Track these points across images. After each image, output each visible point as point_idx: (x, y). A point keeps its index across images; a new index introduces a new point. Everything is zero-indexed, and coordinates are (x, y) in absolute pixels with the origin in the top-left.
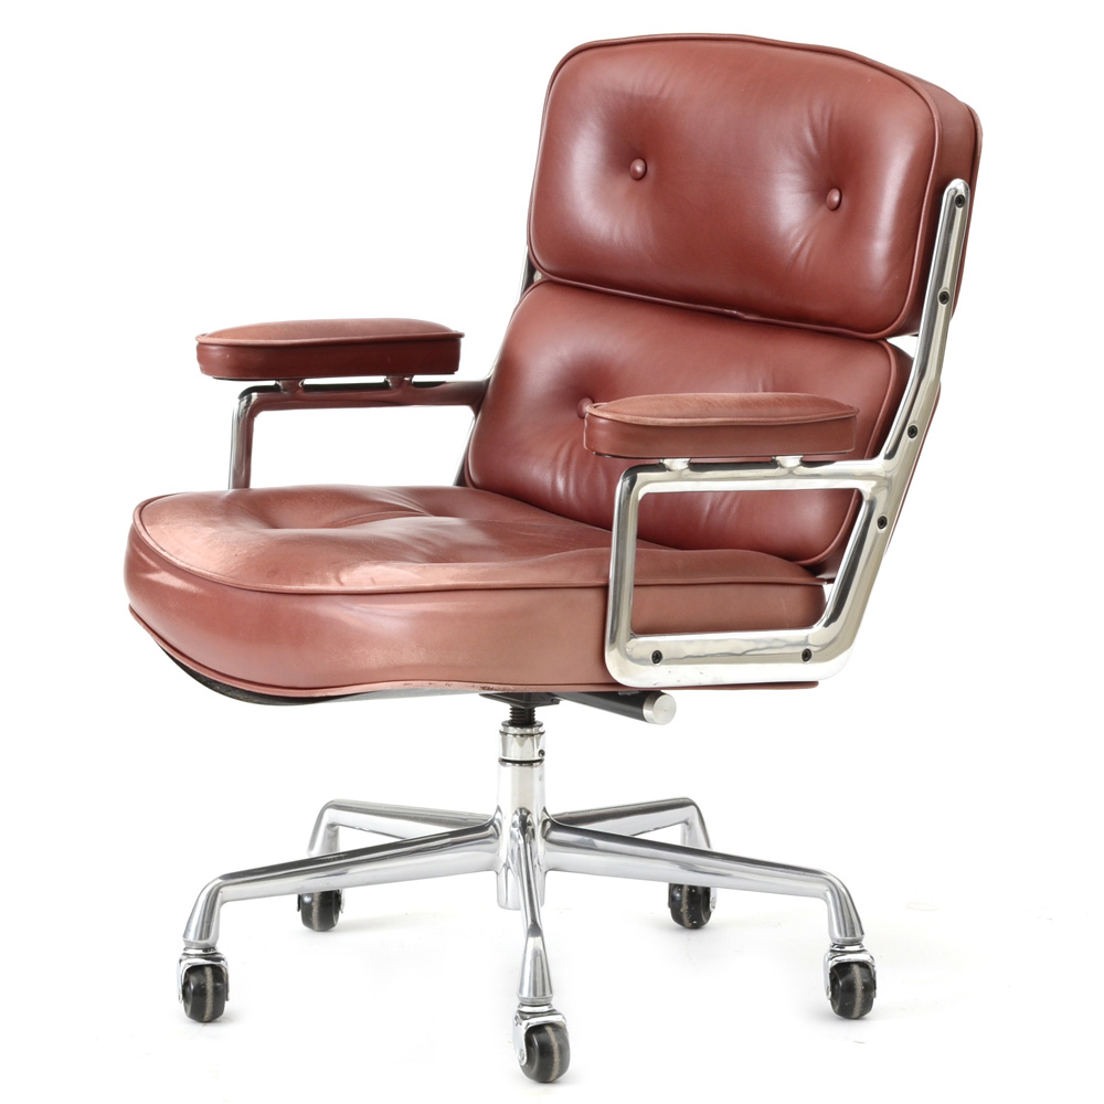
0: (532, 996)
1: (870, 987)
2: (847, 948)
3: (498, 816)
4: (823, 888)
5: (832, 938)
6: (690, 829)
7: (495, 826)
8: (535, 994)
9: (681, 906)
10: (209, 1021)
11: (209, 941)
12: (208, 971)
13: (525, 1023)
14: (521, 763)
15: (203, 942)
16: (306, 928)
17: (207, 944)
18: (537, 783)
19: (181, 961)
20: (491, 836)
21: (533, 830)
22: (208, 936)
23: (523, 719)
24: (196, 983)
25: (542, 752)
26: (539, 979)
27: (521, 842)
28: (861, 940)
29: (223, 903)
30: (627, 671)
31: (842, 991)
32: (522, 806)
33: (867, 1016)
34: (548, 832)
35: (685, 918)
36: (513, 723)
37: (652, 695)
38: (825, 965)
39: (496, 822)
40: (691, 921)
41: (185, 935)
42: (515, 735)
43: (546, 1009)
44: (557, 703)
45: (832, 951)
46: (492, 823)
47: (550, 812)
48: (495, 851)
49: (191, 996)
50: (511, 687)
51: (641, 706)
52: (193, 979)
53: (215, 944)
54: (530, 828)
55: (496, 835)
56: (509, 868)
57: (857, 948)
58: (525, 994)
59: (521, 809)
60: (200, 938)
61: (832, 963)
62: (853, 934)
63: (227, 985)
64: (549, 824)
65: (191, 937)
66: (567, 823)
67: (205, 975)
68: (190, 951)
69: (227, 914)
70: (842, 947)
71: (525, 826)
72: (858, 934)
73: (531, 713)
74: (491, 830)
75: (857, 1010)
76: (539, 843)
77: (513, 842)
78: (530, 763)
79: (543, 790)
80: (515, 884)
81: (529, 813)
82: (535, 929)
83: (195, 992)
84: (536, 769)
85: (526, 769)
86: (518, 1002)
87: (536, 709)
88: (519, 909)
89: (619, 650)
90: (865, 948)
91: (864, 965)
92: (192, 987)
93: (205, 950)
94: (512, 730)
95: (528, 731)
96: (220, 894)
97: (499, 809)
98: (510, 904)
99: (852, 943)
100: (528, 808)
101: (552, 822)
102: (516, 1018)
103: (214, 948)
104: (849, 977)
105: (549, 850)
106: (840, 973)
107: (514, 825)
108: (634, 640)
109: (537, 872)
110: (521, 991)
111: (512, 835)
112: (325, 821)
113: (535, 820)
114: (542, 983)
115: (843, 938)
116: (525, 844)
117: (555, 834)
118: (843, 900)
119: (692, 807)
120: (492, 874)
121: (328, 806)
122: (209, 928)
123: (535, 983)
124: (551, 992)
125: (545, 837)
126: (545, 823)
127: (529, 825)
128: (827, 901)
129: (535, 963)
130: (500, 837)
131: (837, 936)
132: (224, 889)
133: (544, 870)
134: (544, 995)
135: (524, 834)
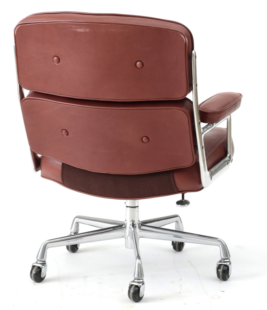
0: (138, 277)
2: (225, 260)
3: (126, 222)
4: (219, 243)
5: (221, 257)
6: (178, 223)
7: (125, 225)
11: (43, 260)
14: (132, 207)
18: (136, 213)
20: (124, 227)
21: (136, 226)
22: (43, 258)
26: (140, 272)
27: (133, 229)
28: (229, 258)
29: (48, 248)
34: (140, 227)
39: (125, 224)
41: (37, 258)
43: (142, 281)
46: (124, 224)
47: (140, 221)
48: (125, 232)
53: (45, 260)
54: (135, 225)
55: (125, 228)
58: (136, 276)
59: (132, 220)
60: (41, 258)
62: (227, 256)
64: (140, 225)
65: (39, 258)
66: (144, 223)
69: (49, 251)
71: (133, 225)
72: (229, 257)
74: (124, 226)
77: (130, 229)
78: (135, 207)
79: (138, 215)
80: (130, 241)
81: (134, 221)
82: (139, 257)
84: (136, 209)
85: (134, 209)
86: (133, 278)
96: (47, 246)
97: (126, 220)
98: (129, 247)
99: (227, 259)
100: (134, 220)
101: (141, 224)
105: (140, 232)
107: (130, 225)
110: (135, 275)
111: (130, 227)
112: (75, 221)
113: (136, 223)
114: (141, 274)
115: (224, 257)
116: (134, 231)
117: (143, 227)
118: (224, 247)
119: (178, 217)
120: (124, 239)
121: (76, 217)
122: (44, 255)
123: (139, 273)
124: (143, 276)
125: (139, 228)
126: (139, 224)
127: (135, 224)
128: (220, 247)
129: (139, 267)
130: (126, 228)
131: (223, 257)
132: (48, 244)
133: (139, 237)
134: (141, 277)
135: (133, 227)
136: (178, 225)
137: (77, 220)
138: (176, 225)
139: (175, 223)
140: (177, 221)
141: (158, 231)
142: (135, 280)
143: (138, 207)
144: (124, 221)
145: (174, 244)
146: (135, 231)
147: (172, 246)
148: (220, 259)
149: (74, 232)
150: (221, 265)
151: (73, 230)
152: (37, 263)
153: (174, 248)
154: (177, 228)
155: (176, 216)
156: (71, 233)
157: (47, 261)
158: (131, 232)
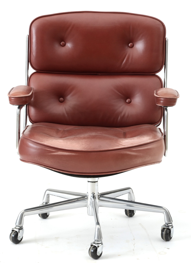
2: (169, 225)
3: (87, 194)
4: (163, 211)
5: (165, 222)
8: (98, 238)
11: (20, 226)
14: (92, 182)
18: (96, 187)
20: (86, 199)
21: (96, 197)
22: (21, 224)
27: (93, 200)
28: (172, 223)
29: (24, 216)
34: (99, 198)
35: (128, 215)
39: (87, 196)
40: (130, 215)
41: (16, 224)
43: (101, 242)
46: (86, 196)
47: (99, 193)
48: (87, 202)
53: (23, 226)
55: (87, 199)
58: (96, 239)
59: (93, 193)
60: (19, 224)
64: (99, 196)
65: (17, 224)
66: (102, 195)
69: (25, 218)
70: (168, 224)
71: (94, 197)
72: (171, 222)
74: (86, 197)
76: (97, 200)
77: (91, 200)
78: (95, 182)
79: (98, 188)
80: (91, 209)
81: (94, 193)
82: (98, 223)
84: (96, 183)
96: (24, 214)
97: (88, 193)
98: (90, 214)
99: (170, 224)
105: (99, 202)
107: (91, 196)
109: (97, 207)
111: (91, 198)
112: (46, 193)
113: (96, 195)
114: (100, 236)
115: (168, 222)
117: (101, 198)
118: (168, 213)
119: (130, 189)
120: (86, 207)
121: (47, 190)
122: (21, 222)
123: (98, 236)
124: (102, 238)
125: (99, 199)
126: (98, 196)
127: (95, 196)
128: (164, 214)
130: (88, 199)
131: (166, 222)
132: (25, 213)
134: (100, 239)
135: (94, 198)
136: (130, 196)
137: (48, 192)
140: (129, 193)
142: (95, 241)
143: (97, 181)
145: (126, 211)
146: (95, 202)
148: (164, 223)
149: (46, 202)
150: (165, 228)
151: (45, 201)
152: (16, 228)
153: (126, 214)
154: (129, 198)
156: (43, 203)
157: (24, 227)
158: (92, 203)
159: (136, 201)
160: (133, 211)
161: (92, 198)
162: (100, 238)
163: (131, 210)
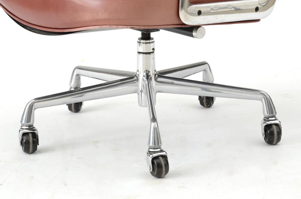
0: (153, 145)
1: (279, 133)
2: (270, 119)
3: (138, 73)
4: (261, 96)
5: (264, 115)
6: (206, 73)
7: (137, 77)
8: (155, 144)
9: (203, 100)
10: (32, 153)
11: (30, 123)
12: (30, 135)
13: (151, 156)
14: (146, 53)
15: (28, 124)
16: (70, 112)
17: (30, 125)
18: (152, 61)
19: (20, 131)
20: (135, 80)
21: (151, 78)
23: (146, 37)
24: (26, 139)
25: (153, 49)
27: (147, 82)
28: (275, 115)
29: (35, 109)
30: (187, 19)
31: (269, 134)
32: (147, 69)
33: (279, 143)
34: (157, 78)
35: (205, 104)
36: (142, 38)
37: (197, 27)
38: (262, 125)
39: (137, 75)
40: (207, 105)
41: (21, 121)
42: (143, 43)
43: (159, 150)
44: (159, 31)
45: (264, 120)
46: (135, 76)
47: (157, 71)
48: (137, 86)
49: (24, 144)
50: (143, 27)
51: (192, 32)
52: (25, 138)
53: (33, 124)
55: (137, 80)
56: (143, 92)
57: (274, 118)
58: (151, 144)
59: (146, 71)
60: (27, 122)
61: (264, 125)
62: (272, 113)
63: (38, 139)
64: (157, 75)
65: (23, 122)
66: (161, 74)
67: (29, 136)
68: (23, 127)
69: (38, 113)
70: (268, 118)
71: (148, 77)
72: (274, 114)
73: (149, 35)
74: (135, 78)
75: (275, 142)
76: (153, 82)
77: (144, 82)
78: (149, 53)
79: (154, 63)
80: (144, 97)
81: (149, 72)
82: (154, 119)
83: (25, 143)
84: (151, 55)
85: (148, 55)
86: (148, 147)
87: (151, 33)
88: (147, 107)
89: (185, 11)
90: (277, 118)
91: (277, 125)
92: (24, 141)
93: (29, 127)
94: (142, 41)
95: (148, 41)
96: (34, 106)
97: (138, 71)
98: (143, 105)
99: (272, 117)
100: (149, 70)
101: (158, 75)
102: (148, 153)
103: (33, 126)
104: (271, 129)
105: (157, 85)
106: (268, 128)
107: (144, 76)
108: (190, 7)
109: (153, 93)
110: (149, 143)
111: (143, 79)
112: (75, 73)
113: (152, 74)
115: (269, 115)
116: (148, 84)
117: (160, 79)
118: (268, 100)
119: (207, 65)
120: (136, 94)
121: (76, 68)
122: (30, 119)
123: (155, 140)
124: (161, 143)
125: (156, 80)
126: (155, 75)
127: (149, 76)
128: (262, 102)
129: (154, 132)
130: (139, 81)
131: (267, 114)
132: (35, 104)
133: (155, 92)
134: (158, 145)
135: (147, 79)
136: (206, 75)
137: (77, 71)
138: (204, 75)
139: (202, 72)
140: (205, 70)
141: (179, 84)
142: (150, 148)
143: (153, 52)
144: (136, 71)
145: (201, 98)
146: (150, 85)
147: (199, 101)
149: (75, 87)
151: (73, 84)
153: (202, 103)
154: (205, 78)
155: (204, 63)
156: (71, 88)
157: (36, 126)
158: (145, 86)
159: (215, 82)
160: (213, 98)
161: (145, 78)
162: (158, 143)
163: (210, 97)
